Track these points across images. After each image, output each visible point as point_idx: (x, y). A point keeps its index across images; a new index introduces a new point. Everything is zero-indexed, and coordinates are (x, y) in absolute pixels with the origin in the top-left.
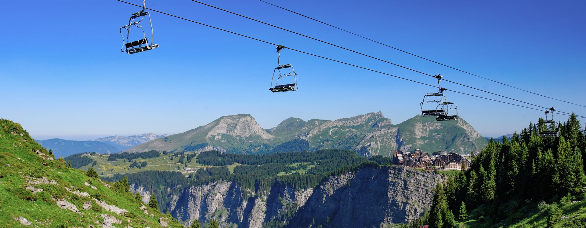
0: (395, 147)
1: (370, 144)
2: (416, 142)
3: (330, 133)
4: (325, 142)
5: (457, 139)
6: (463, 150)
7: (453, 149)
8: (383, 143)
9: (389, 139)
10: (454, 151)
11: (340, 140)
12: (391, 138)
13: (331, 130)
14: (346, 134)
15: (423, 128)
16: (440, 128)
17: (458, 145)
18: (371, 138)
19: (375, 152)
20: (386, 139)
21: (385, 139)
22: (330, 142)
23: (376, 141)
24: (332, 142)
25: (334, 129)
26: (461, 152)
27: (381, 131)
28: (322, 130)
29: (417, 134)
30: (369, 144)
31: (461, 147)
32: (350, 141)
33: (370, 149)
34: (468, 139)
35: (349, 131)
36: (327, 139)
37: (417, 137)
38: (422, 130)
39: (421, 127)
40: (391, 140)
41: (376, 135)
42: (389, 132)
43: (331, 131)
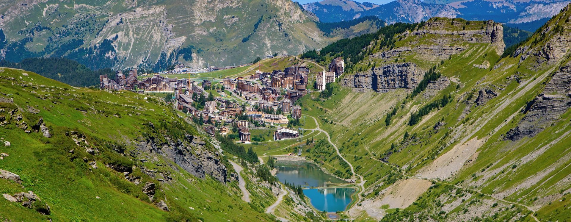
0: (158, 41)
1: (117, 37)
2: (194, 32)
3: (44, 13)
4: (35, 32)
5: (261, 26)
6: (269, 45)
7: (253, 44)
8: (138, 35)
9: (149, 27)
10: (255, 46)
11: (63, 26)
12: (153, 25)
13: (46, 7)
14: (75, 14)
15: (208, 6)
16: (237, 6)
17: (262, 36)
18: (118, 24)
19: (124, 49)
20: (144, 27)
21: (142, 26)
22: (44, 32)
23: (127, 30)
24: (48, 31)
25: (51, 6)
26: (267, 47)
27: (136, 13)
28: (29, 8)
29: (197, 17)
30: (114, 36)
31: (267, 40)
32: (82, 28)
33: (117, 45)
34: (280, 25)
35: (79, 9)
36: (39, 26)
37: (196, 22)
38: (205, 10)
39: (204, 5)
40: (152, 28)
41: (126, 20)
42: (150, 13)
43: (45, 9)
